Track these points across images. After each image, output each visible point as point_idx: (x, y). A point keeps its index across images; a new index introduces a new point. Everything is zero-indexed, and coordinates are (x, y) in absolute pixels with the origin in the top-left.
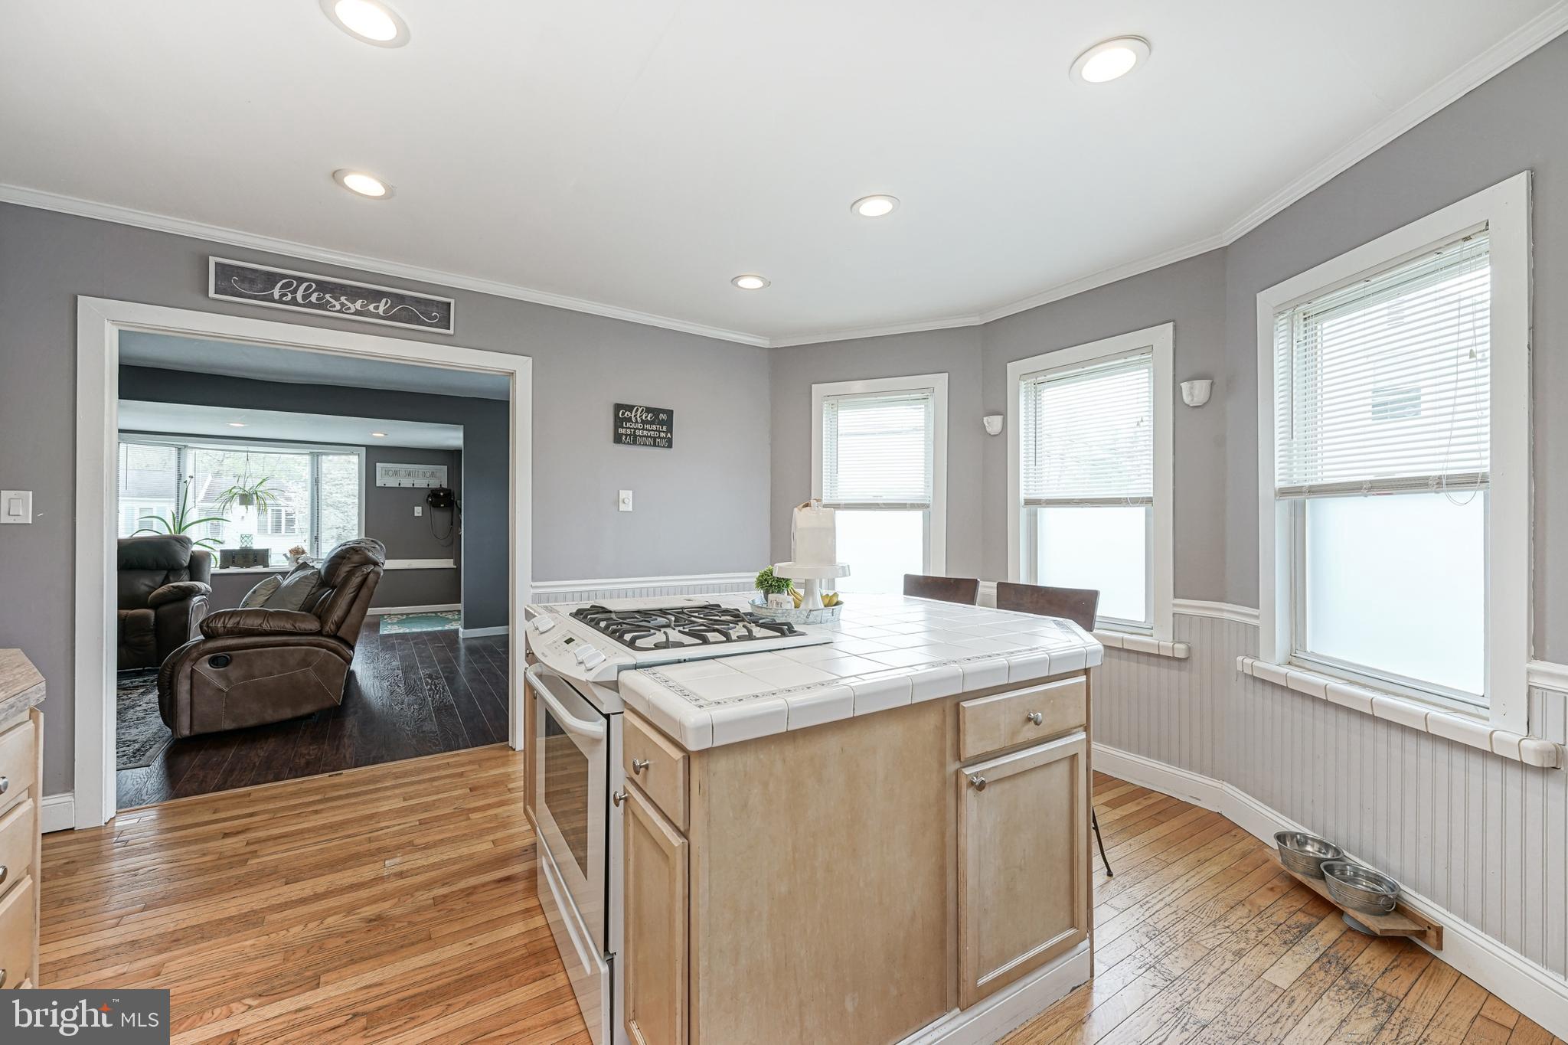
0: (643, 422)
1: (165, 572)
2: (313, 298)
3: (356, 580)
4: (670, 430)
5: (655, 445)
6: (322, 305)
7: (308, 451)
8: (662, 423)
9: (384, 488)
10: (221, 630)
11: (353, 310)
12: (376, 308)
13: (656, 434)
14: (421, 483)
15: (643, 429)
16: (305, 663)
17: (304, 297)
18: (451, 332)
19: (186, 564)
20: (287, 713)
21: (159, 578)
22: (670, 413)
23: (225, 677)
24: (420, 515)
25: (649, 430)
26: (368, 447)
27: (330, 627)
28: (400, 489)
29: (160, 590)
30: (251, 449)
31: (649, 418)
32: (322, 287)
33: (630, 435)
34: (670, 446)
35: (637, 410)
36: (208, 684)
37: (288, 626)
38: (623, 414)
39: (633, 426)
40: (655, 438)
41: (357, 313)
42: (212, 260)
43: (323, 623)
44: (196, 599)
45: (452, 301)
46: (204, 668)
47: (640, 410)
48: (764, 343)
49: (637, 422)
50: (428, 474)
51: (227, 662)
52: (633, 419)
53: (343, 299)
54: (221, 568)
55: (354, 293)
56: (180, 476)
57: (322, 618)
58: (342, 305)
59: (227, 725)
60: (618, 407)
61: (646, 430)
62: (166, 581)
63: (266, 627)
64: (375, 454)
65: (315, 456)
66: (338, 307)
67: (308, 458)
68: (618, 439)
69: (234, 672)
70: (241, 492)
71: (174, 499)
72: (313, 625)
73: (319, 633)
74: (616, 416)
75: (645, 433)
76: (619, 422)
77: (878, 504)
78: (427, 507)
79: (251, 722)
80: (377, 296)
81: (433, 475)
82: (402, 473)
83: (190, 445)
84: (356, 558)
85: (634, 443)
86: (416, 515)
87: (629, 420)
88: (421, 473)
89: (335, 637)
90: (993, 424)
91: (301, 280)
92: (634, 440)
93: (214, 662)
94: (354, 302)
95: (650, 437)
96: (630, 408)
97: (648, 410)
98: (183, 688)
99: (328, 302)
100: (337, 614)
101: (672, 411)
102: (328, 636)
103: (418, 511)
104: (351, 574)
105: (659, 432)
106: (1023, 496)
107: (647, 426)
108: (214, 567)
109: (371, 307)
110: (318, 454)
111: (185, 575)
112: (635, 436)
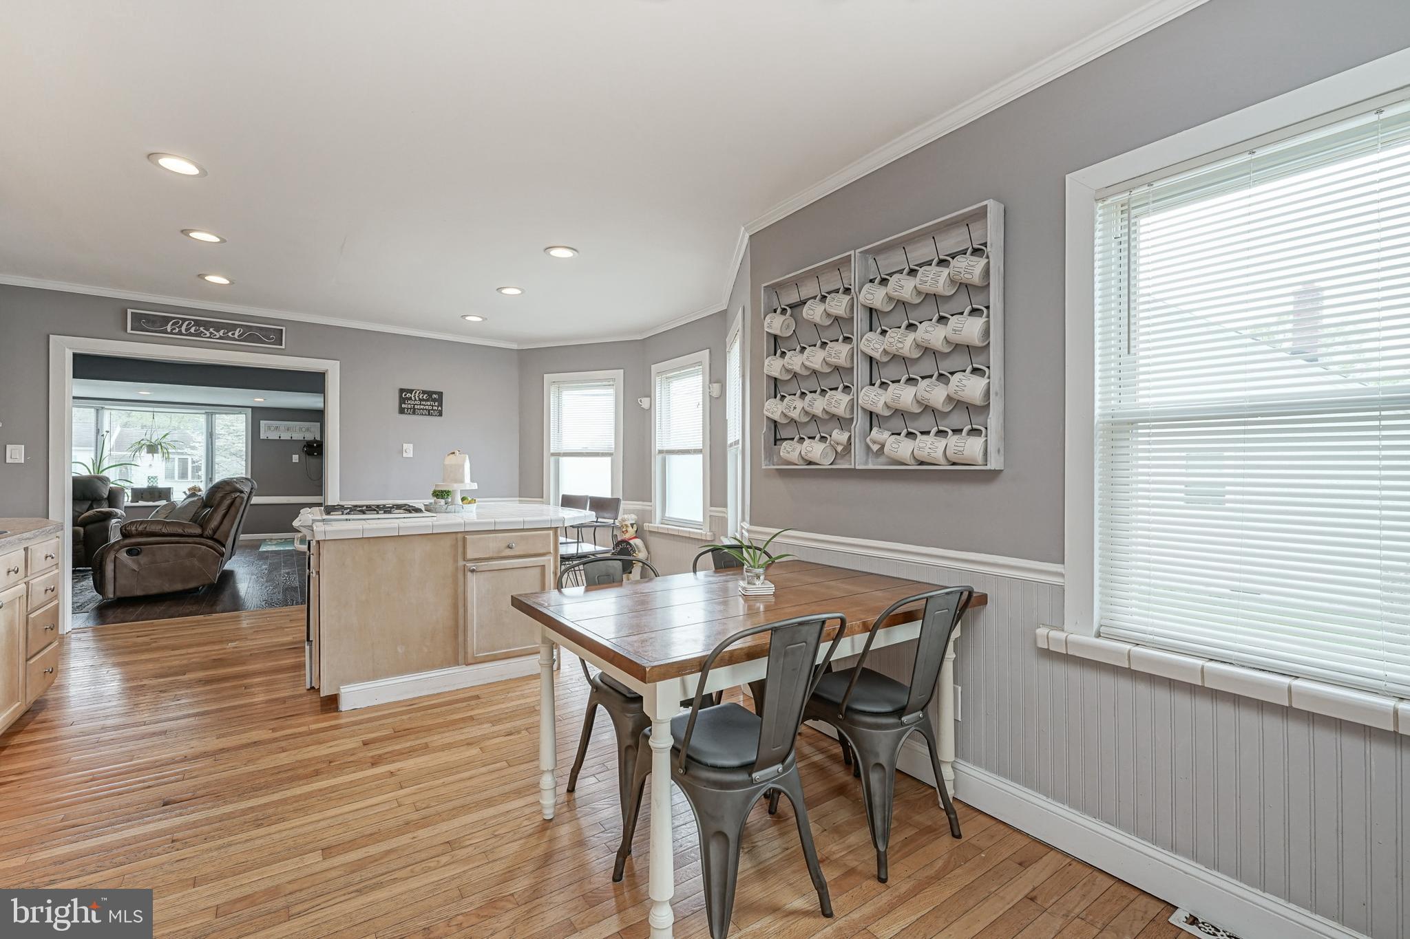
0: (420, 400)
1: (90, 502)
2: (192, 330)
3: (227, 502)
4: (441, 405)
5: (429, 414)
6: (198, 334)
7: (204, 411)
8: (434, 400)
9: (268, 440)
10: (134, 532)
11: (218, 336)
12: (233, 334)
13: (430, 408)
14: (298, 436)
15: (420, 404)
16: (191, 555)
17: (186, 330)
18: (283, 347)
19: (105, 496)
20: (179, 587)
21: (86, 506)
22: (440, 394)
23: (139, 564)
24: (297, 461)
25: (425, 405)
26: (252, 408)
27: (209, 532)
28: (280, 441)
29: (87, 514)
30: (156, 409)
31: (425, 397)
32: (197, 323)
33: (411, 409)
34: (440, 414)
35: (416, 392)
36: (126, 566)
37: (180, 531)
38: (405, 395)
39: (413, 402)
40: (429, 410)
41: (221, 338)
42: (129, 311)
43: (203, 529)
44: (114, 521)
45: (284, 329)
46: (123, 555)
47: (418, 392)
48: (515, 346)
49: (415, 400)
50: (304, 430)
51: (138, 554)
52: (413, 398)
53: (211, 330)
54: (132, 502)
55: (218, 327)
56: (98, 431)
57: (203, 526)
58: (211, 333)
59: (139, 593)
60: (402, 391)
61: (423, 405)
62: (91, 508)
63: (164, 530)
64: (259, 414)
65: (210, 415)
66: (208, 335)
67: (204, 416)
68: (402, 411)
69: (143, 559)
70: (148, 443)
71: (93, 449)
72: (198, 531)
73: (201, 536)
74: (401, 396)
75: (422, 407)
76: (402, 400)
77: (583, 453)
78: (303, 455)
79: (154, 591)
80: (234, 327)
81: (308, 430)
82: (282, 428)
83: (106, 407)
84: (228, 488)
85: (414, 413)
86: (294, 461)
87: (410, 399)
88: (297, 428)
89: (212, 538)
90: (645, 403)
91: (184, 320)
92: (414, 411)
93: (129, 552)
94: (218, 331)
95: (426, 409)
96: (411, 391)
97: (424, 392)
98: (109, 568)
99: (202, 332)
100: (214, 524)
101: (442, 393)
102: (207, 538)
103: (295, 458)
104: (223, 498)
105: (432, 406)
106: (658, 448)
107: (424, 403)
108: (127, 500)
109: (230, 334)
110: (212, 414)
111: (105, 504)
112: (414, 409)
